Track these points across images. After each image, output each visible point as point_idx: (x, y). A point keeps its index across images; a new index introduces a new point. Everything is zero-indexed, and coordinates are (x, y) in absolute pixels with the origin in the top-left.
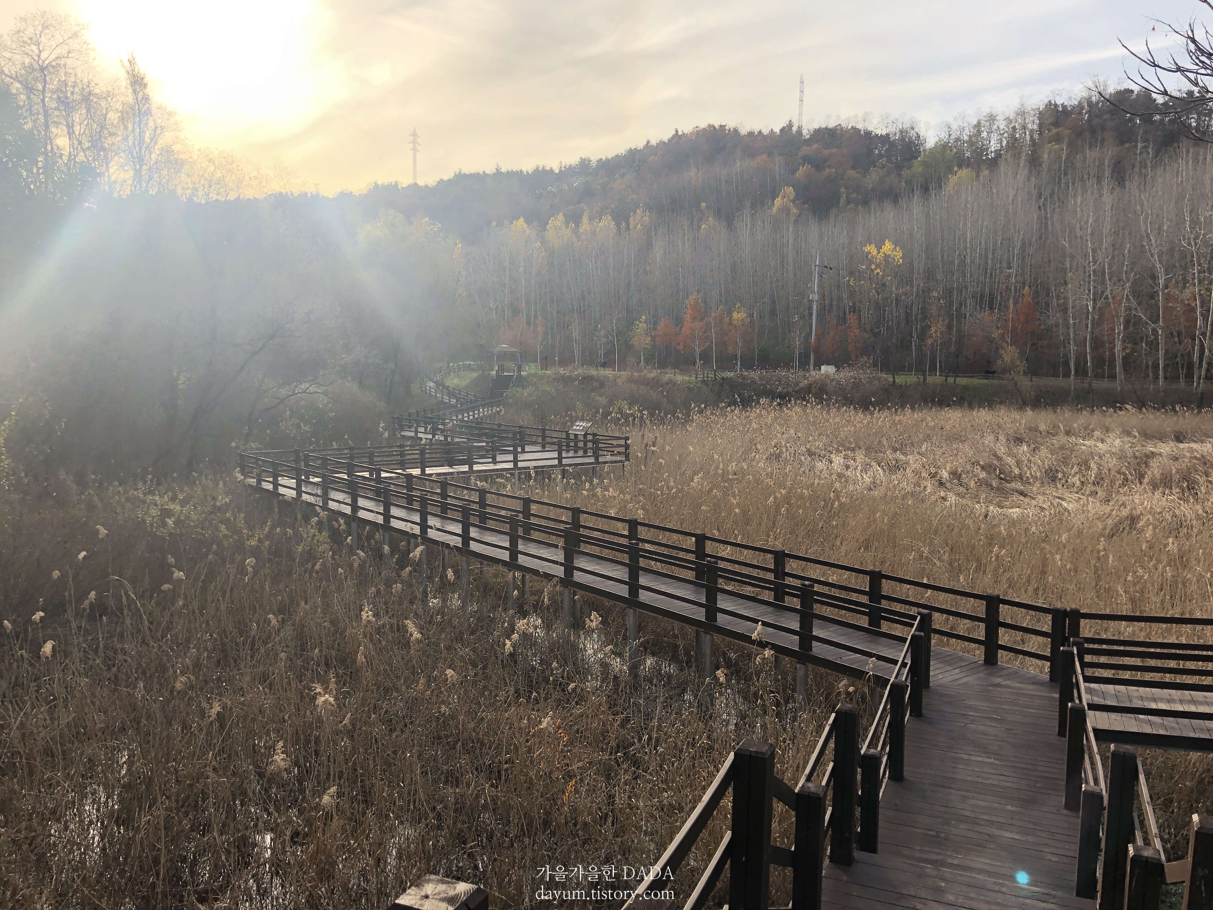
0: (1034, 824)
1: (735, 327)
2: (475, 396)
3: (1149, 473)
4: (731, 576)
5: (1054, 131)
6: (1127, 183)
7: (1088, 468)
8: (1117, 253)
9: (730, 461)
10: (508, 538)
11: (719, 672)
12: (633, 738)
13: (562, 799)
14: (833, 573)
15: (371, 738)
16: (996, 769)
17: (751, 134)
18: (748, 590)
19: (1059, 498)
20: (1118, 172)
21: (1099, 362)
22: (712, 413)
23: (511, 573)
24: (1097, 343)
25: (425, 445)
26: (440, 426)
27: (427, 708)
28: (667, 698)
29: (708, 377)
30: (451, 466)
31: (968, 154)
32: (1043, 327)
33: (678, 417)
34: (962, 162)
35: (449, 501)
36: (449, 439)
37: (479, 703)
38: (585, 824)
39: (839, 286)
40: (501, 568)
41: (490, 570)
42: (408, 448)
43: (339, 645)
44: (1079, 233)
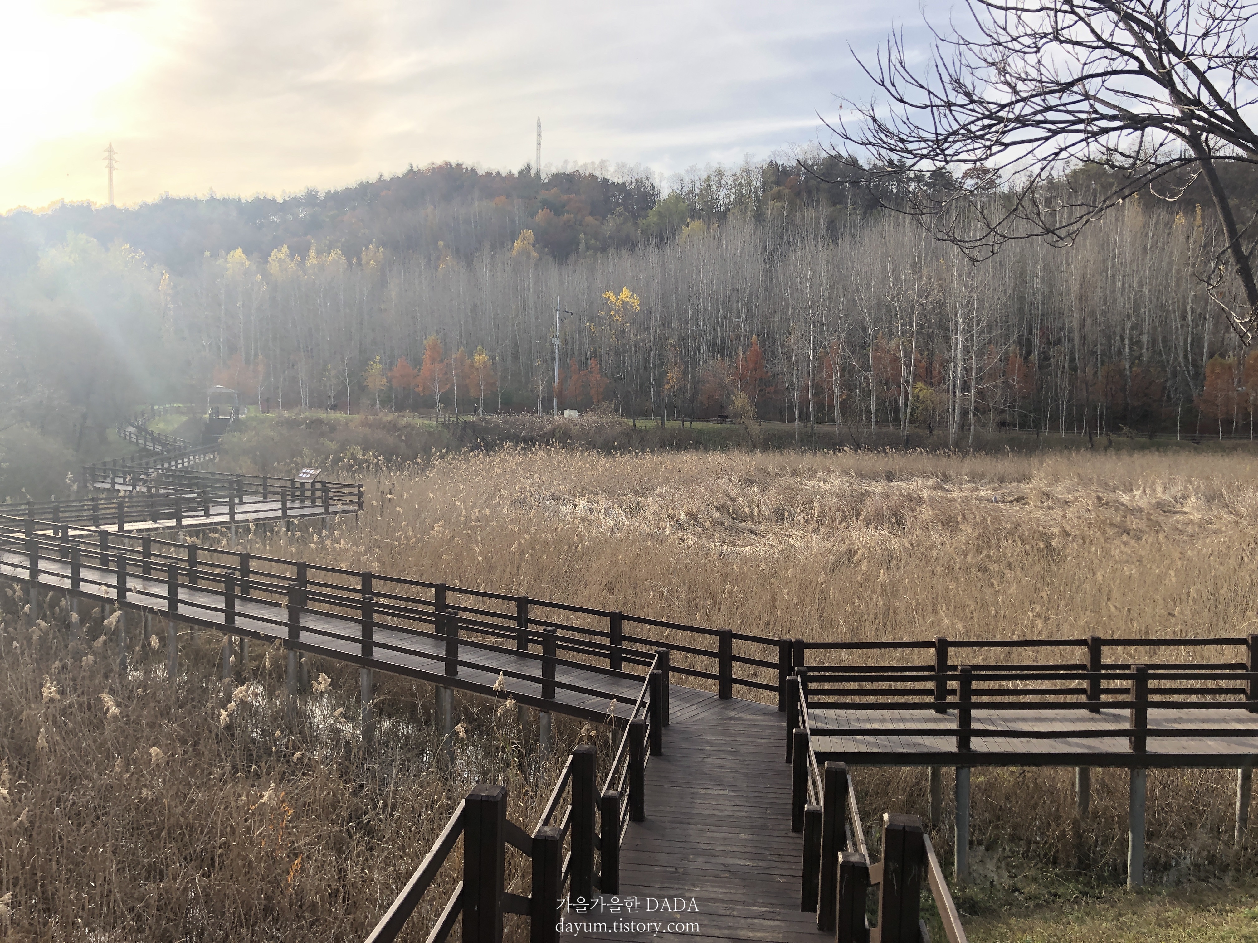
0: (763, 848)
1: (477, 369)
2: (184, 442)
3: (864, 510)
4: (473, 627)
5: (776, 189)
6: (840, 242)
7: (812, 507)
8: (832, 305)
9: (474, 507)
10: (223, 598)
11: (458, 728)
12: (366, 805)
13: (287, 880)
14: (577, 618)
15: (54, 836)
16: (731, 801)
17: (489, 174)
18: (492, 640)
19: (786, 535)
20: (832, 231)
21: (820, 407)
22: (454, 458)
23: (226, 637)
24: (818, 389)
25: (124, 497)
26: (142, 477)
27: (125, 796)
28: (404, 761)
29: (449, 420)
30: (155, 521)
31: (699, 207)
32: (769, 374)
33: (417, 463)
34: (694, 214)
35: (153, 559)
36: (153, 491)
37: (189, 785)
38: (314, 905)
39: (580, 332)
40: (214, 631)
41: (202, 635)
42: (103, 501)
43: (13, 731)
44: (800, 286)
